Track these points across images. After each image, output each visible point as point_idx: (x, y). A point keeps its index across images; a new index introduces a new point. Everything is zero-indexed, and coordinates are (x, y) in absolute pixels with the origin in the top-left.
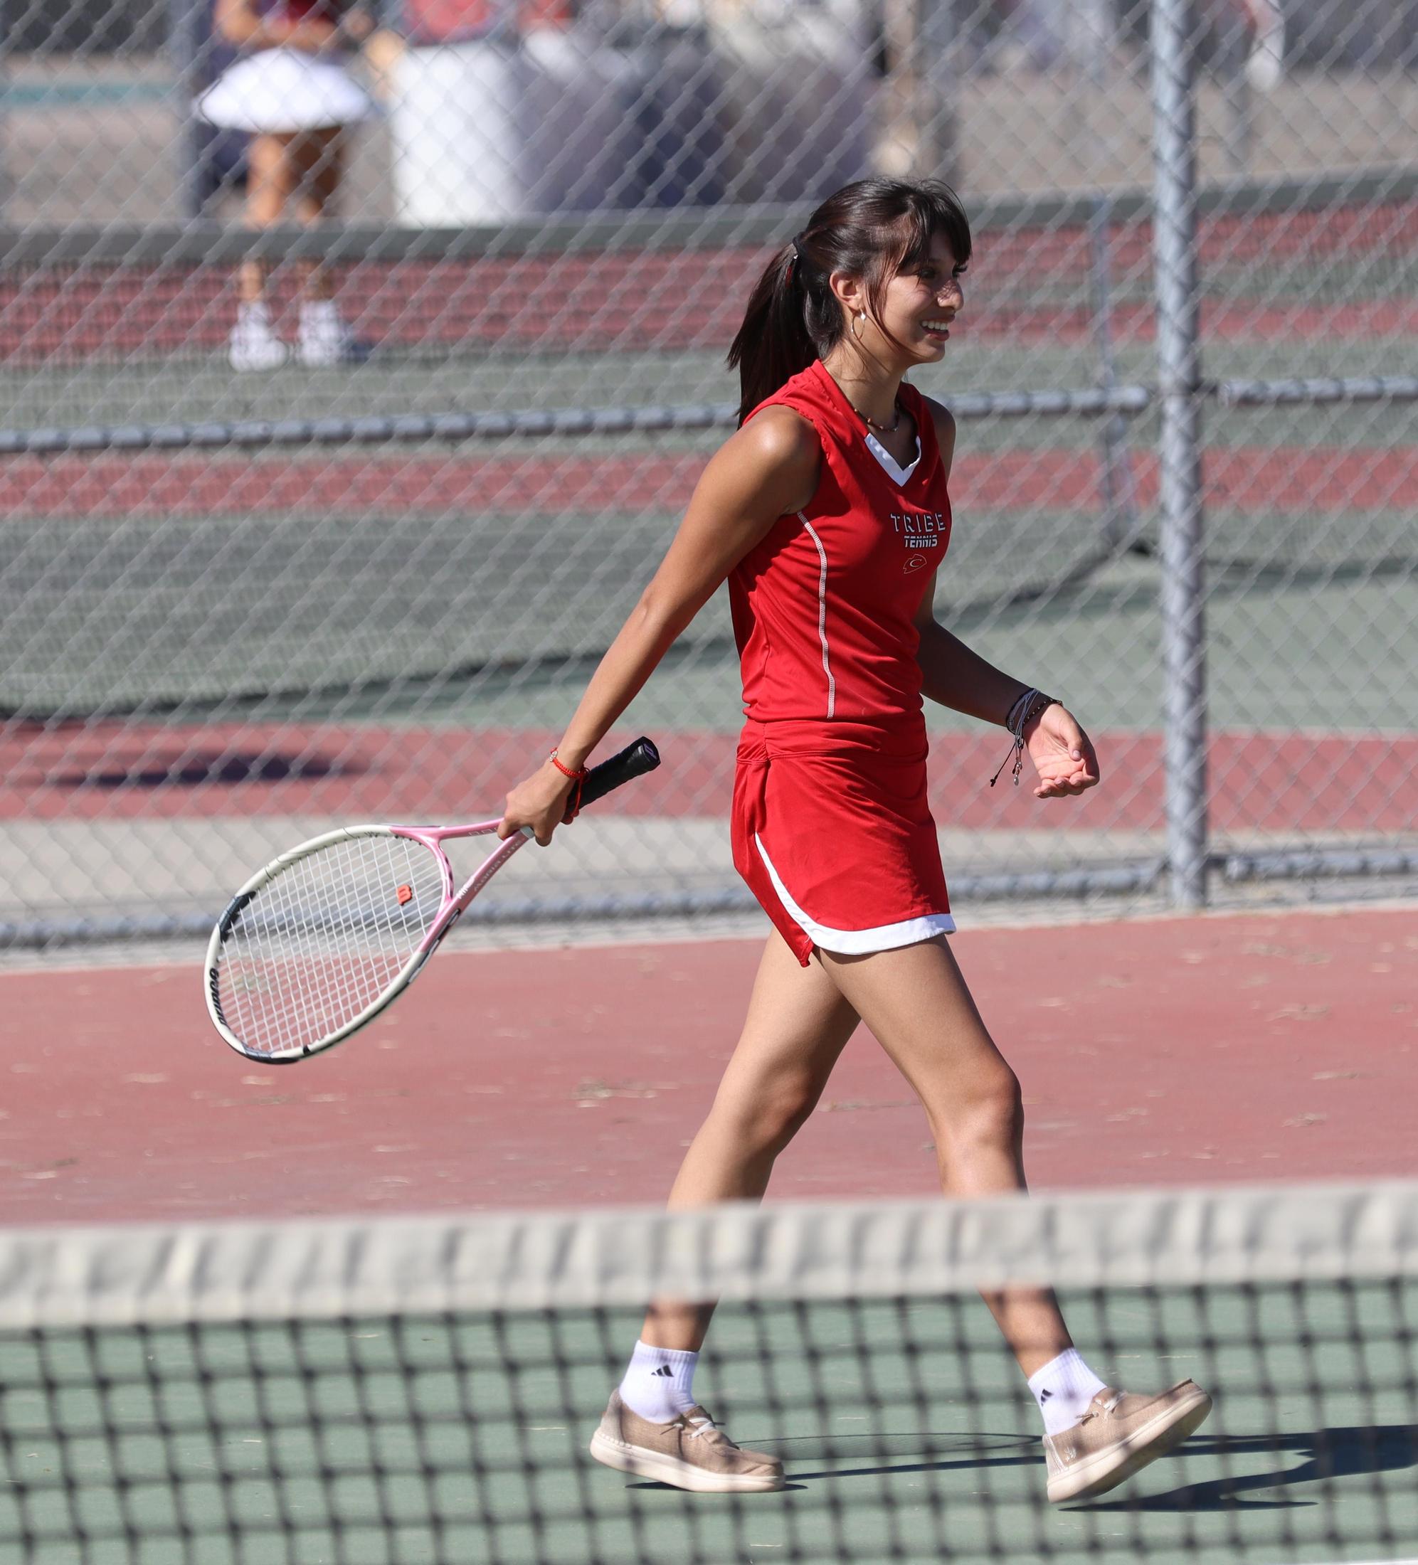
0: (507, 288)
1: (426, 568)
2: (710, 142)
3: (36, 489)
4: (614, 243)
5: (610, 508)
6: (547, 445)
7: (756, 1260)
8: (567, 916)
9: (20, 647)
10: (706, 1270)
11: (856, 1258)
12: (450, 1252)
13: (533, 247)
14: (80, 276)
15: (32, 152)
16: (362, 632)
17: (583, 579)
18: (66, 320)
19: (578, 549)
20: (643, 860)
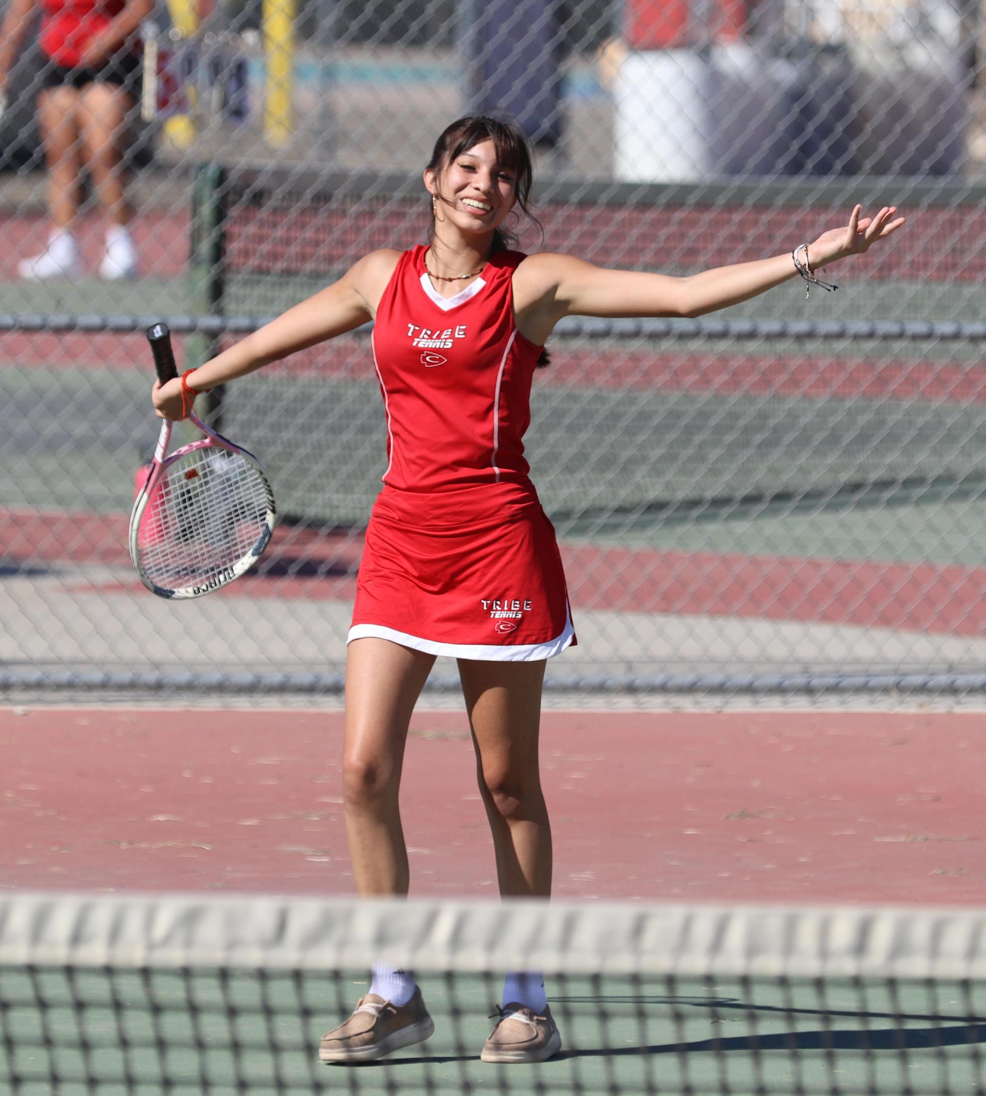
0: (699, 230)
1: (631, 431)
2: (854, 130)
3: (352, 360)
4: (780, 201)
5: (767, 394)
6: (723, 346)
7: (860, 947)
8: (720, 689)
9: (334, 474)
10: (824, 953)
11: (934, 950)
12: (638, 929)
13: (721, 200)
14: (390, 207)
15: (359, 114)
16: (582, 475)
17: (746, 444)
18: (376, 238)
19: (742, 423)
20: (778, 651)
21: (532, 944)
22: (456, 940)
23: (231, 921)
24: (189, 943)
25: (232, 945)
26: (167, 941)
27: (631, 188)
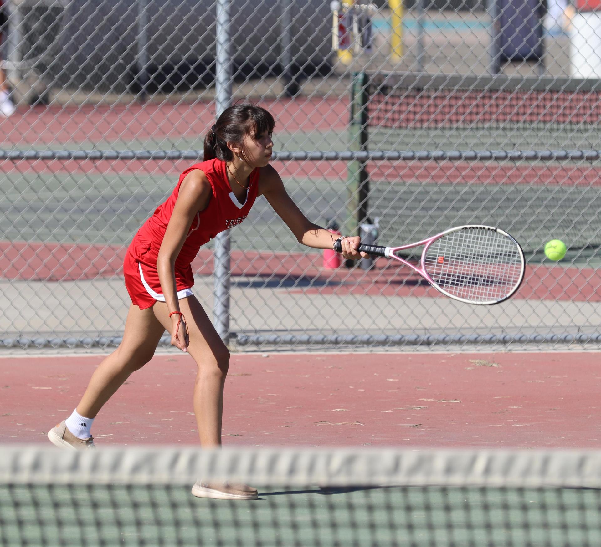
3: (434, 173)
14: (452, 94)
21: (527, 472)
22: (487, 471)
23: (372, 461)
24: (349, 472)
25: (372, 473)
26: (339, 472)
27: (578, 81)
